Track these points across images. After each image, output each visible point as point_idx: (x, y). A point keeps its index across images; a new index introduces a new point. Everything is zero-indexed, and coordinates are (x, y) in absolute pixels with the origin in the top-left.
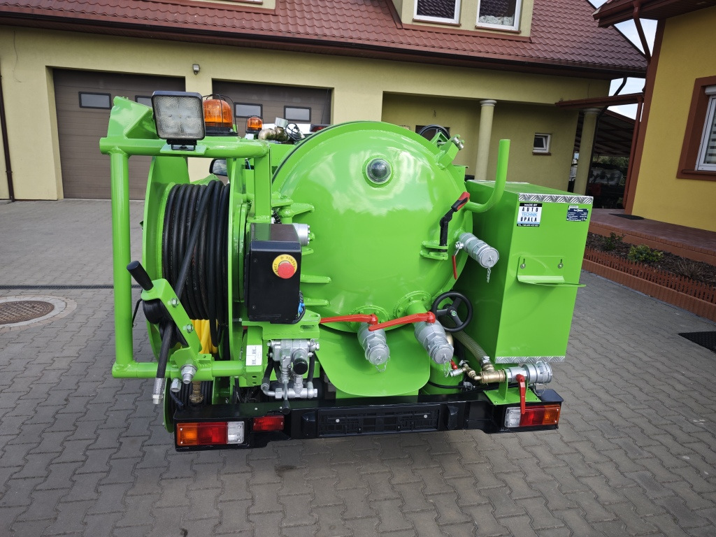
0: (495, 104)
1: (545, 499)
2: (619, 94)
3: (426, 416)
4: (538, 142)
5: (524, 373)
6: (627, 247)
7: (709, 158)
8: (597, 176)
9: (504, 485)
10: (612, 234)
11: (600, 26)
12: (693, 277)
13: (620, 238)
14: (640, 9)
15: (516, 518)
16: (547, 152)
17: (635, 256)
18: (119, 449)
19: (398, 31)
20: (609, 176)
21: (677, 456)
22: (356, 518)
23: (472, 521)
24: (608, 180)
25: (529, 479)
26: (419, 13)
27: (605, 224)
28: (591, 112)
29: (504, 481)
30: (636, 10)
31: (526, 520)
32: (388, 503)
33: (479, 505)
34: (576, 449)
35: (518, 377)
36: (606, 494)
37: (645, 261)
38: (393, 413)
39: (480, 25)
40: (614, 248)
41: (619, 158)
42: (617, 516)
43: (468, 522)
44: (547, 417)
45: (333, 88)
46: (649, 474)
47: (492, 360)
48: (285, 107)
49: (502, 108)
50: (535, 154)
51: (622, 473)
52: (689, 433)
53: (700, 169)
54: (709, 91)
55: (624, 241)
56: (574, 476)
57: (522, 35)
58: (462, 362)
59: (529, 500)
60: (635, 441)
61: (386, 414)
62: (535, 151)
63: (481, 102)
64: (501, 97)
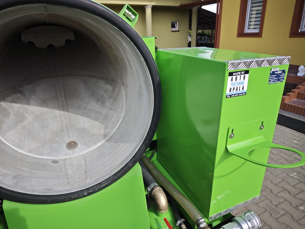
0: (152, 7)
4: (173, 26)
7: (250, 27)
16: (177, 30)
20: (203, 39)
21: (297, 208)
24: (203, 41)
28: (195, 9)
41: (205, 31)
49: (155, 9)
50: (172, 31)
52: (294, 186)
53: (246, 32)
58: (179, 222)
62: (172, 30)
63: (145, 7)
64: (154, 4)
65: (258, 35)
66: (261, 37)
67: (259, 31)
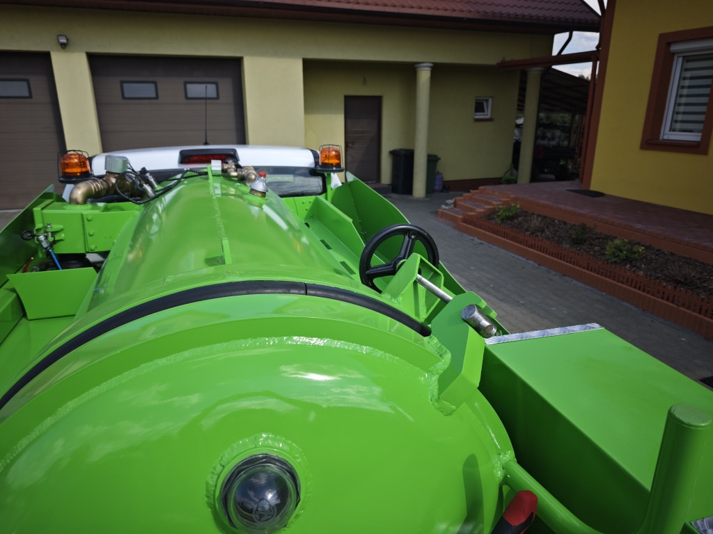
0: (432, 67)
4: (479, 107)
7: (675, 125)
13: (592, 229)
16: (488, 117)
17: (613, 253)
28: (534, 74)
37: (627, 260)
45: (242, 58)
48: (186, 83)
50: (477, 120)
53: (665, 137)
54: (675, 48)
62: (477, 117)
63: (416, 66)
64: (437, 59)
65: (698, 148)
66: (705, 153)
67: (702, 139)
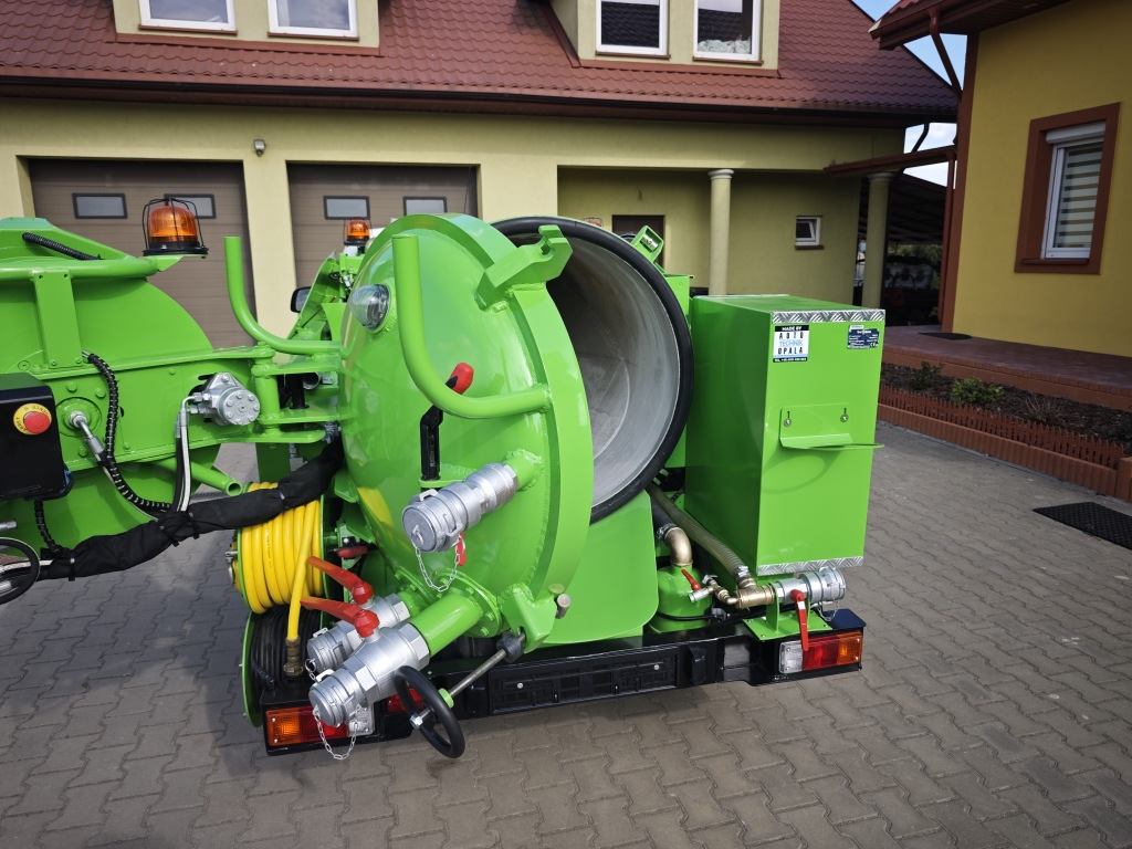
0: (731, 175)
1: (847, 777)
2: (920, 149)
3: (657, 667)
4: (803, 231)
5: (802, 588)
6: (949, 382)
7: (1059, 239)
8: (897, 276)
9: (782, 762)
10: (924, 364)
11: (881, 49)
12: (1050, 421)
13: (936, 370)
14: (939, 19)
15: (804, 810)
16: (817, 243)
17: (961, 395)
18: (176, 755)
19: (575, 71)
20: (914, 275)
21: (1042, 696)
22: (559, 832)
23: (738, 820)
24: (914, 280)
25: (820, 749)
26: (605, 40)
27: (913, 349)
28: (879, 180)
29: (783, 756)
30: (934, 21)
31: (820, 811)
32: (606, 804)
33: (746, 795)
34: (890, 698)
35: (794, 595)
36: (938, 763)
37: (977, 402)
38: (606, 667)
39: (699, 55)
40: (929, 386)
41: (929, 247)
42: (955, 793)
43: (730, 823)
44: (844, 652)
45: (479, 165)
46: (1000, 726)
47: (753, 571)
48: (405, 199)
50: (800, 248)
51: (961, 729)
52: (1057, 660)
53: (1048, 256)
54: (1051, 137)
55: (943, 373)
56: (888, 739)
57: (764, 67)
58: (706, 578)
59: (822, 781)
60: (977, 678)
61: (595, 668)
62: (799, 244)
63: (710, 173)
64: (739, 164)
65: (1088, 266)
66: (1097, 272)
67: (1091, 254)
